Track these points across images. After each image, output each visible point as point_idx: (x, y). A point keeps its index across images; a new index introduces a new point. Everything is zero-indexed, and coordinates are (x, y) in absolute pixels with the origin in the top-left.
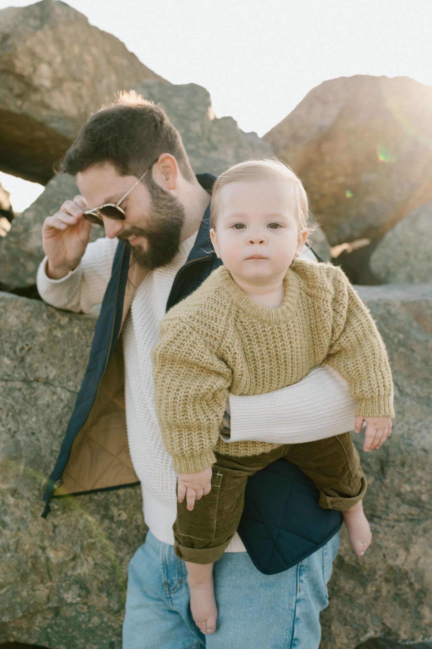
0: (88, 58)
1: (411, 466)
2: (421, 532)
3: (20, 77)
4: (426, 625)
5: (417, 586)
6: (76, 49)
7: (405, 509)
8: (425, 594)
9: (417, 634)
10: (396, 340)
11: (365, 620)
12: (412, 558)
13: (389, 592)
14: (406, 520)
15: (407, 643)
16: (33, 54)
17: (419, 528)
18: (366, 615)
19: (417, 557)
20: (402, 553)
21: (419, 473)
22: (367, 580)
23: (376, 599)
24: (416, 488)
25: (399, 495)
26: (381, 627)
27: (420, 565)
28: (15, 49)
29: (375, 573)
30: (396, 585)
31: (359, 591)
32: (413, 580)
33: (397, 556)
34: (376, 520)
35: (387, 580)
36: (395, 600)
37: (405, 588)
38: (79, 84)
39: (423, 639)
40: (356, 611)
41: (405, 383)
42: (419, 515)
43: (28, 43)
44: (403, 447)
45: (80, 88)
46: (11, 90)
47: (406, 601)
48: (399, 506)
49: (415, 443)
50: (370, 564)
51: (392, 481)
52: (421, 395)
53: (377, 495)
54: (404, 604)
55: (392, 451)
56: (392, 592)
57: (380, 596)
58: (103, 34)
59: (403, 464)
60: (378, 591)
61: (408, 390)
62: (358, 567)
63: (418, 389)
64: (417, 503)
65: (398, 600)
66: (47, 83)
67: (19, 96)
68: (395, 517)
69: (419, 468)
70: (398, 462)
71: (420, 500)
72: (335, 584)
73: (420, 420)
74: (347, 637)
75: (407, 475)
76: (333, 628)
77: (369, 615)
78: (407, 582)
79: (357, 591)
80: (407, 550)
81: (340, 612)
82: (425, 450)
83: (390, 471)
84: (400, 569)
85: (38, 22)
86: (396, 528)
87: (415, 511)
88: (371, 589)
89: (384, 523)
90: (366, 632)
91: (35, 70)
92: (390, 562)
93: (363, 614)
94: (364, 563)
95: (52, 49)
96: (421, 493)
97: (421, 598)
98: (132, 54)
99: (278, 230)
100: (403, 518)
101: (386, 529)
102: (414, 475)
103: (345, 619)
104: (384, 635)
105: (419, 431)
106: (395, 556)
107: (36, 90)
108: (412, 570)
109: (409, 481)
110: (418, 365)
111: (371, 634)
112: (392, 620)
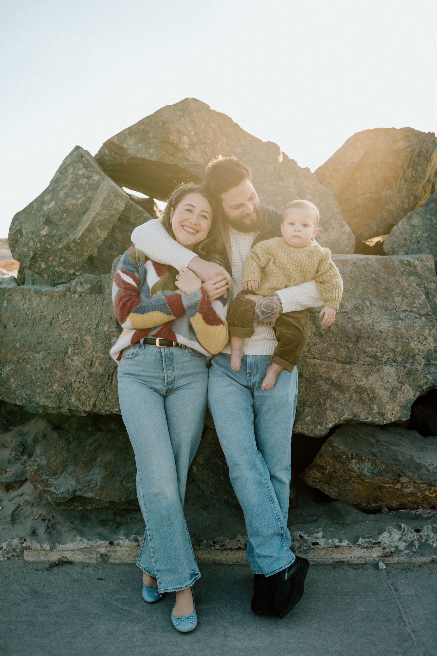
0: (209, 130)
1: (372, 339)
2: (375, 371)
3: (172, 144)
4: (374, 413)
5: (371, 395)
6: (203, 125)
7: (368, 359)
8: (375, 399)
9: (369, 417)
10: (370, 277)
11: (343, 410)
12: (369, 382)
13: (357, 397)
14: (368, 364)
15: (364, 421)
16: (179, 131)
17: (375, 369)
18: (344, 407)
19: (372, 382)
20: (365, 380)
21: (377, 342)
22: (345, 391)
23: (350, 400)
24: (374, 350)
25: (365, 353)
26: (352, 413)
27: (373, 385)
28: (170, 129)
29: (349, 388)
30: (360, 394)
31: (341, 396)
32: (369, 392)
33: (362, 380)
34: (352, 364)
35: (356, 392)
36: (359, 401)
37: (365, 396)
38: (204, 146)
39: (372, 419)
40: (339, 405)
41: (374, 299)
42: (375, 362)
43: (177, 126)
44: (369, 330)
45: (205, 148)
46: (167, 152)
47: (365, 402)
48: (364, 358)
49: (376, 328)
50: (347, 384)
51: (362, 346)
52: (382, 305)
53: (354, 352)
54: (364, 403)
55: (363, 331)
56: (358, 398)
57: (352, 399)
58: (218, 114)
59: (368, 338)
60: (351, 396)
61: (375, 303)
62: (341, 385)
63: (381, 302)
64: (374, 357)
65: (361, 401)
66: (187, 147)
67: (171, 155)
68: (362, 363)
69: (377, 340)
70: (365, 337)
71: (376, 355)
72: (329, 393)
73: (380, 318)
74: (334, 417)
75: (370, 343)
76: (327, 413)
77: (346, 408)
78: (366, 393)
79: (340, 396)
80: (367, 378)
81: (331, 406)
82: (381, 332)
83: (361, 341)
84: (363, 387)
85: (181, 113)
86: (362, 368)
87: (373, 360)
88: (347, 395)
89: (356, 365)
90: (344, 415)
91: (180, 140)
92: (358, 383)
93: (343, 407)
94: (344, 383)
95: (189, 127)
96: (377, 352)
97: (373, 401)
98: (236, 124)
99: (307, 227)
100: (366, 363)
101: (357, 368)
102: (374, 344)
103: (334, 410)
104: (353, 417)
105: (379, 323)
106: (360, 381)
107: (181, 151)
108: (369, 388)
109: (371, 346)
110: (382, 291)
111: (346, 416)
112: (357, 410)
